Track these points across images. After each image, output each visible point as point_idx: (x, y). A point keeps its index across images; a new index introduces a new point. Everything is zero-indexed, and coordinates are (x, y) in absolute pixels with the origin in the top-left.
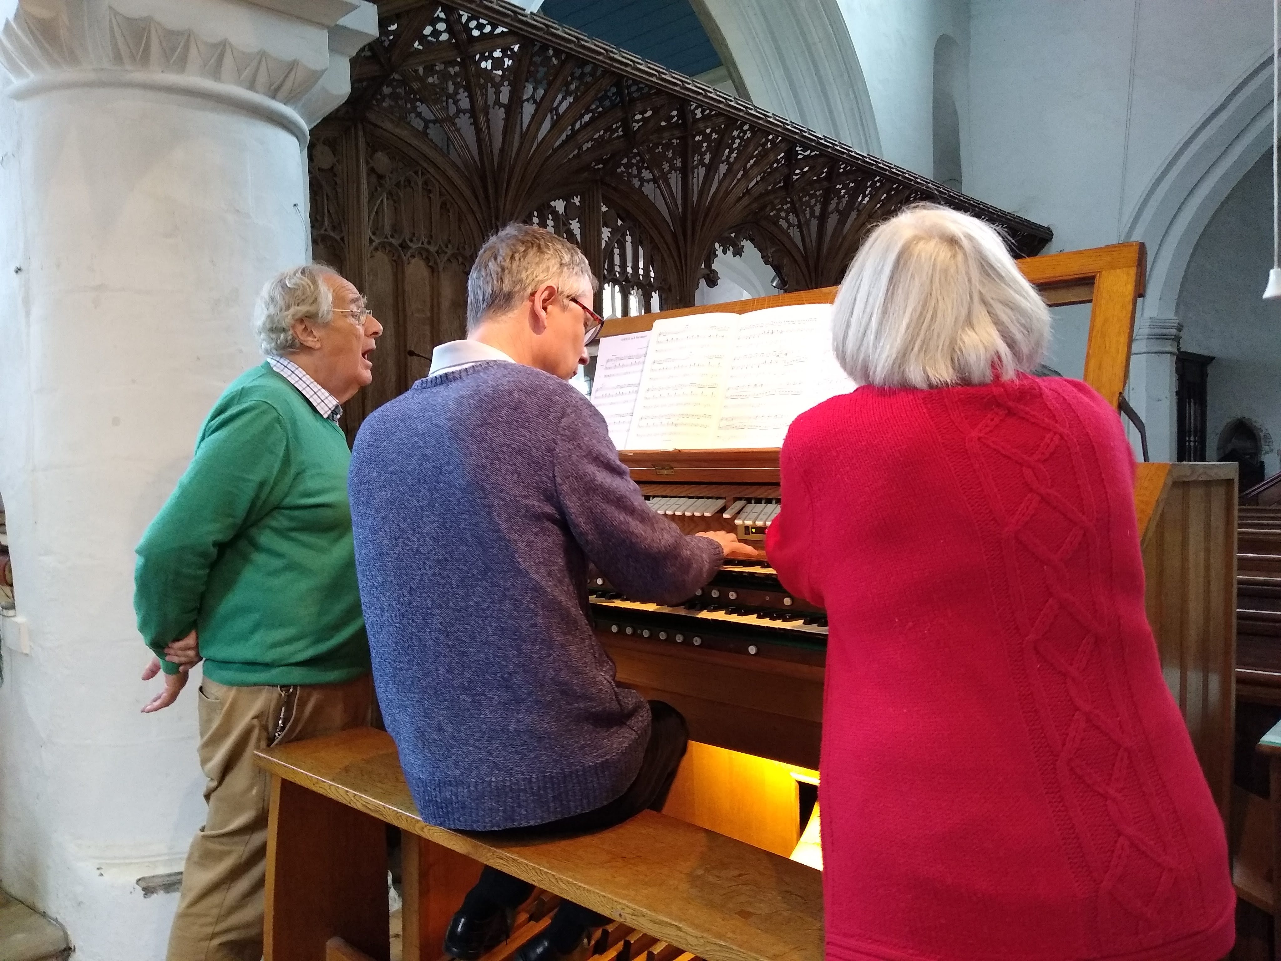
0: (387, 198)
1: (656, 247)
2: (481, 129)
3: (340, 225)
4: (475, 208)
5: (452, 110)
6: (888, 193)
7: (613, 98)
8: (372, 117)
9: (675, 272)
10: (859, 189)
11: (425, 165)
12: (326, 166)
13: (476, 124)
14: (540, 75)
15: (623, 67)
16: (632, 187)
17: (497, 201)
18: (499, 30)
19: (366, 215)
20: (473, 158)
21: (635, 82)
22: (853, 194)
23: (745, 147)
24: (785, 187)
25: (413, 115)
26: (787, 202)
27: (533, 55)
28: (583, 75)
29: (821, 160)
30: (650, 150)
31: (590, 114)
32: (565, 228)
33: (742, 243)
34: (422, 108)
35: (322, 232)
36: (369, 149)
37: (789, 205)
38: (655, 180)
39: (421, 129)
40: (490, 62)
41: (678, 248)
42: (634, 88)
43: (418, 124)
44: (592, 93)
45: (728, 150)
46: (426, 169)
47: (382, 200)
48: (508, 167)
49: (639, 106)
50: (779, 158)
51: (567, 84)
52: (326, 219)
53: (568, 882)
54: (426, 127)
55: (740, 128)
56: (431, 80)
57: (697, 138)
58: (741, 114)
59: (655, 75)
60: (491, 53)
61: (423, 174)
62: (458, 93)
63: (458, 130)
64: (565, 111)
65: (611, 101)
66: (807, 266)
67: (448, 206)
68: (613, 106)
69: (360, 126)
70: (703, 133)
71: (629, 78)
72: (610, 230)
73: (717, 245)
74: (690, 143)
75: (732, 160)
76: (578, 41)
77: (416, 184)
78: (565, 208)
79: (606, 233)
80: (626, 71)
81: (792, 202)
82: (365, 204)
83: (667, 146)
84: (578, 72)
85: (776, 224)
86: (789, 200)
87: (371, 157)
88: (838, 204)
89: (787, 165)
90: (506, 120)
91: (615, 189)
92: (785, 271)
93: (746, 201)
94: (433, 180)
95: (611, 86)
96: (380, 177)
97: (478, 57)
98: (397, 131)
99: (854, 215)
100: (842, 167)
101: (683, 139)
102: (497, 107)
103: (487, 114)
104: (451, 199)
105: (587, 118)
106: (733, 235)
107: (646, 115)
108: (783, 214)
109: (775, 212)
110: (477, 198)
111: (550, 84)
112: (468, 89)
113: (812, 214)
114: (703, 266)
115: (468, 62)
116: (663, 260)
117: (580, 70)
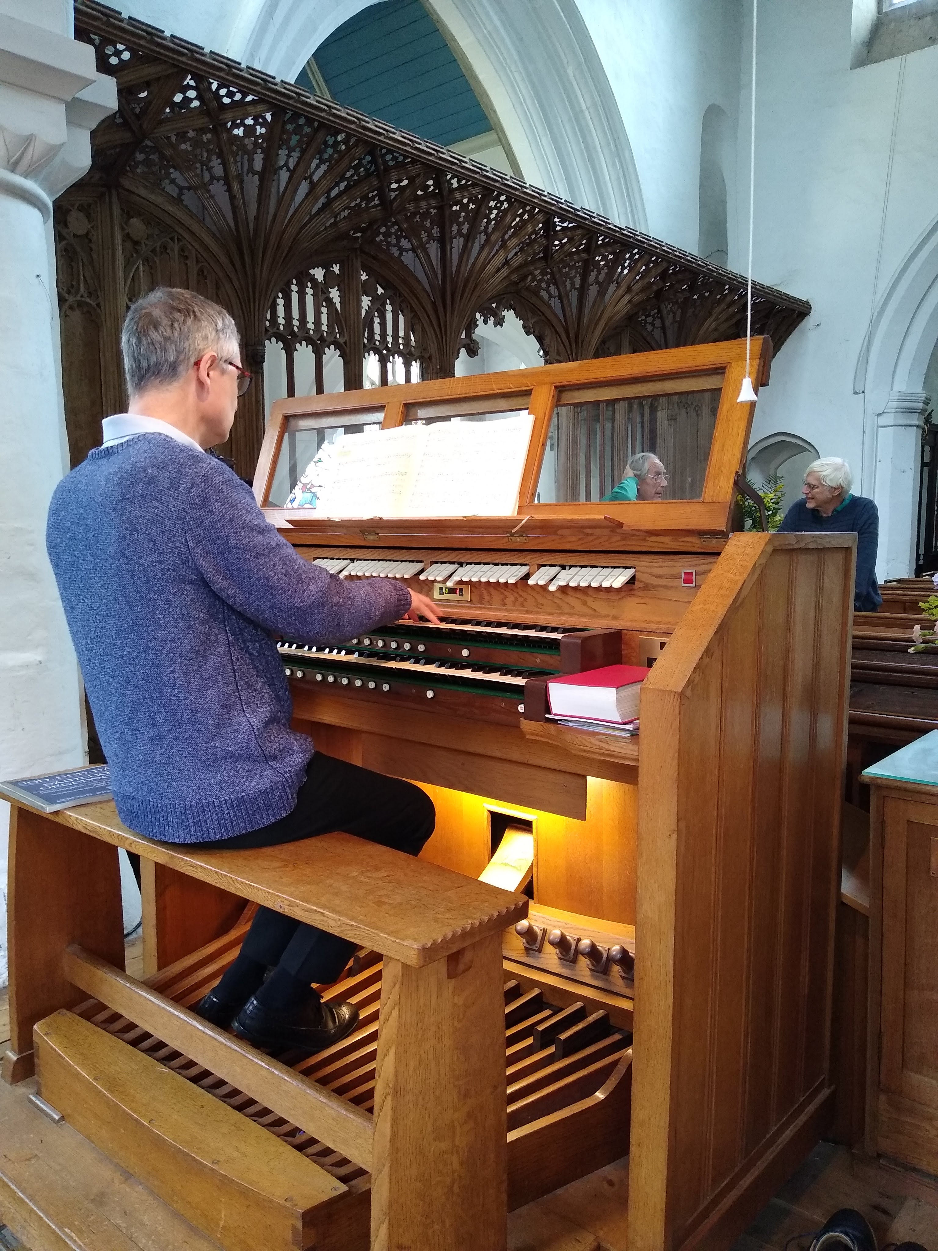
0: (143, 265)
1: (416, 316)
2: (235, 196)
3: (96, 291)
4: (233, 276)
5: (207, 176)
6: (647, 265)
7: (368, 167)
8: (126, 182)
9: (435, 342)
10: (618, 261)
11: (180, 231)
12: (81, 232)
13: (229, 190)
14: (293, 143)
15: (376, 136)
16: (391, 255)
17: (254, 268)
18: (249, 98)
19: (122, 283)
20: (228, 224)
21: (390, 152)
22: (612, 266)
23: (503, 218)
24: (545, 258)
25: (167, 181)
26: (548, 273)
27: (285, 123)
28: (336, 143)
29: (579, 232)
30: (408, 219)
31: (345, 183)
32: (325, 296)
33: (503, 314)
34: (175, 174)
35: (78, 298)
36: (125, 215)
37: (549, 276)
38: (414, 250)
39: (175, 196)
40: (242, 129)
41: (438, 318)
42: (389, 157)
43: (172, 190)
44: (345, 163)
45: (485, 220)
46: (182, 236)
47: (138, 267)
48: (263, 235)
49: (394, 175)
50: (537, 229)
51: (321, 152)
52: (82, 285)
53: (242, 882)
54: (181, 194)
55: (497, 198)
56: (183, 147)
57: (454, 208)
58: (497, 184)
59: (409, 145)
60: (242, 121)
61: (179, 240)
62: (210, 161)
63: (212, 197)
64: (319, 180)
65: (366, 169)
66: (568, 337)
67: (205, 273)
68: (368, 175)
69: (114, 192)
70: (459, 202)
71: (383, 148)
72: (370, 298)
73: (478, 315)
74: (447, 213)
75: (490, 230)
76: (330, 110)
77: (172, 250)
78: (324, 276)
79: (366, 301)
80: (379, 140)
81: (552, 273)
82: (121, 268)
83: (426, 215)
84: (331, 140)
85: (537, 295)
86: (549, 270)
87: (126, 223)
88: (597, 276)
89: (545, 237)
90: (261, 187)
91: (374, 258)
92: (547, 341)
93: (505, 271)
94: (190, 247)
95: (365, 155)
96: (136, 243)
97: (229, 124)
98: (152, 197)
99: (613, 287)
100: (600, 239)
101: (440, 208)
102: (250, 174)
103: (241, 182)
104: (209, 267)
105: (343, 186)
106: (494, 305)
107: (402, 184)
108: (544, 285)
109: (535, 283)
110: (234, 266)
111: (303, 152)
112: (220, 155)
113: (573, 284)
114: (463, 336)
115: (219, 128)
116: (423, 329)
117: (333, 139)
